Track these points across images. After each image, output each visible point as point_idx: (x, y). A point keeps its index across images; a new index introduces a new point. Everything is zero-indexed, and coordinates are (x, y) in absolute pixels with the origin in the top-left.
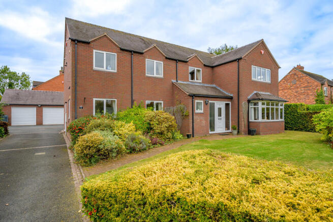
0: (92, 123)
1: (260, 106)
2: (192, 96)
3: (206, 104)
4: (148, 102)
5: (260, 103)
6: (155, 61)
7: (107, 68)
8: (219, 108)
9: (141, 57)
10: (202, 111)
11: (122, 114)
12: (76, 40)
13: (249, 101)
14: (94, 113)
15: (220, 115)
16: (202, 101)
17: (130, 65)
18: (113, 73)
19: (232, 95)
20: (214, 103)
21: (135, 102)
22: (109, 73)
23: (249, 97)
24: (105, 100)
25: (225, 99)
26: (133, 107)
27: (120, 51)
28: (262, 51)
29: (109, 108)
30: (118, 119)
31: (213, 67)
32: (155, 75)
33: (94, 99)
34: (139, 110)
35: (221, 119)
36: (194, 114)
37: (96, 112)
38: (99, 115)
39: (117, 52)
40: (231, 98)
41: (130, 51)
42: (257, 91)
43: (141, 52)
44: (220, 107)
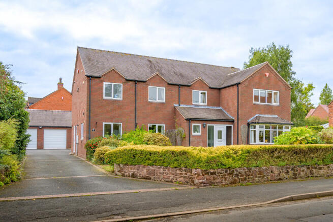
0: (103, 141)
1: (258, 129)
2: (189, 120)
3: (204, 127)
4: (150, 125)
5: (257, 126)
6: (157, 88)
7: (114, 97)
8: (218, 131)
9: (144, 85)
10: (200, 134)
11: (126, 135)
12: (90, 76)
13: (248, 124)
14: (104, 135)
15: (220, 137)
16: (200, 125)
17: (134, 93)
18: (119, 101)
19: (233, 118)
20: (213, 126)
21: (138, 126)
22: (116, 101)
23: (249, 120)
24: (112, 124)
25: (226, 122)
26: (136, 129)
27: (125, 81)
28: (266, 73)
29: (116, 131)
30: (122, 140)
31: (219, 89)
32: (157, 101)
33: (104, 123)
34: (141, 132)
35: (221, 141)
36: (191, 137)
37: (105, 134)
38: (108, 136)
39: (122, 83)
40: (233, 121)
41: (135, 81)
42: (258, 113)
43: (144, 80)
44: (221, 129)
